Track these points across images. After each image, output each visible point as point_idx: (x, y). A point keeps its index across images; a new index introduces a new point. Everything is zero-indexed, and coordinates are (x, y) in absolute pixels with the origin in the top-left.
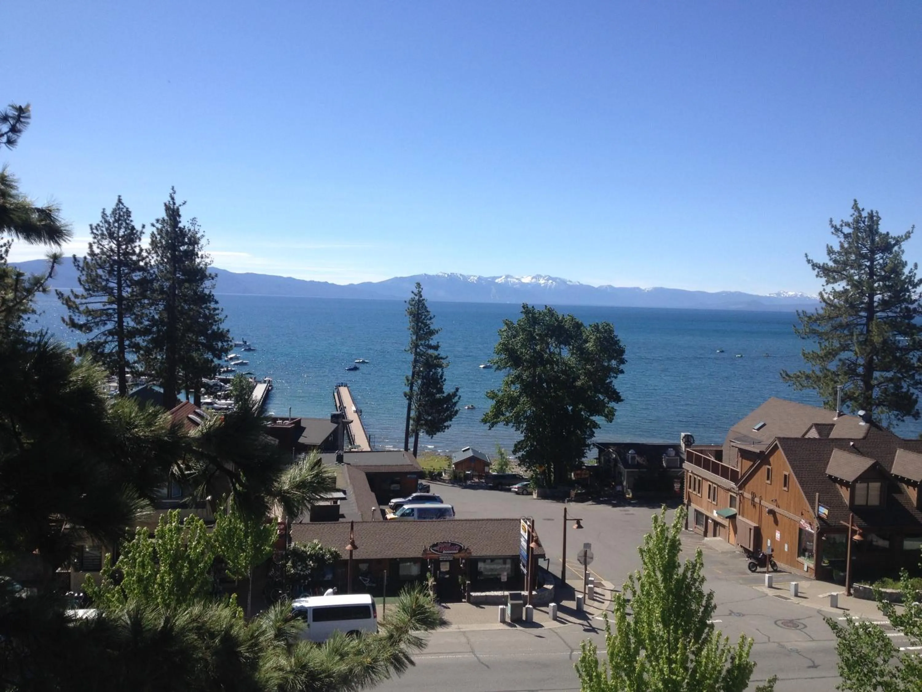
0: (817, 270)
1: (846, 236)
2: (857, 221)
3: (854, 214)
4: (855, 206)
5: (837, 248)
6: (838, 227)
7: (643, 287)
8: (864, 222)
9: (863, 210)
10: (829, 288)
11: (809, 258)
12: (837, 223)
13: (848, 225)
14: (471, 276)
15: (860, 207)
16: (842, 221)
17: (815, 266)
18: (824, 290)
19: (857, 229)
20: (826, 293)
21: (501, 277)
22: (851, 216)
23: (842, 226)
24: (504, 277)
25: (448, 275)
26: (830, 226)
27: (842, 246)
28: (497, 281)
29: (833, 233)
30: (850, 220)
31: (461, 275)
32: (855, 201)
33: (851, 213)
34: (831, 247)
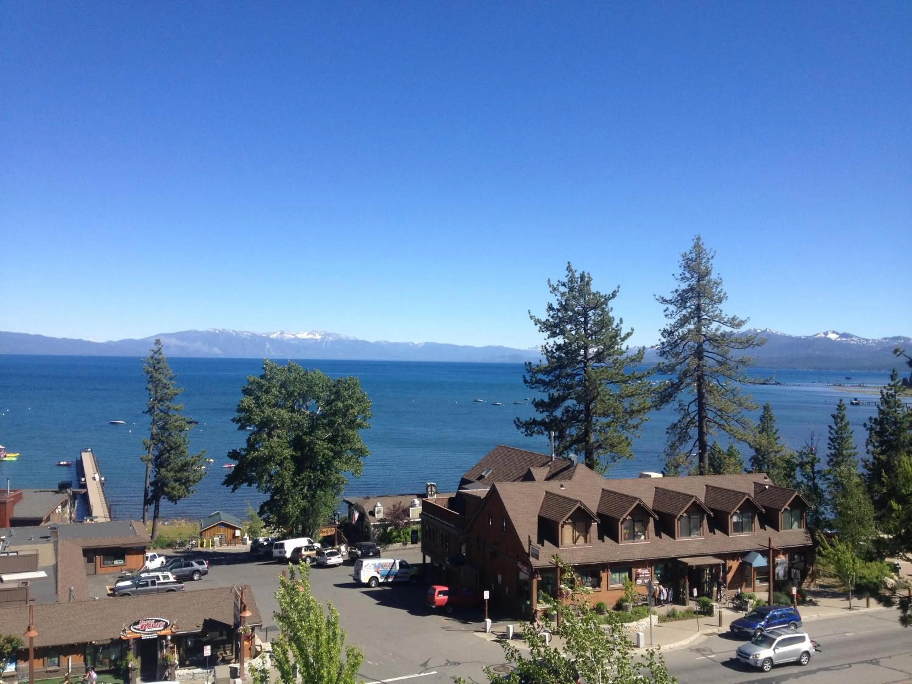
0: (539, 325)
1: (563, 294)
2: (571, 281)
3: (568, 275)
4: (569, 269)
5: (556, 306)
6: (555, 286)
7: (416, 343)
8: (577, 283)
9: (576, 271)
10: (551, 341)
11: (532, 314)
12: (555, 283)
13: (564, 285)
14: (244, 332)
15: (573, 268)
16: (559, 281)
17: (537, 322)
18: (547, 343)
19: (571, 289)
20: (550, 346)
21: (276, 333)
22: (566, 277)
23: (558, 285)
24: (279, 333)
25: (219, 331)
26: (548, 286)
27: (560, 304)
28: (272, 337)
29: (551, 292)
30: (566, 280)
31: (233, 331)
32: (569, 263)
33: (566, 275)
34: (551, 304)
